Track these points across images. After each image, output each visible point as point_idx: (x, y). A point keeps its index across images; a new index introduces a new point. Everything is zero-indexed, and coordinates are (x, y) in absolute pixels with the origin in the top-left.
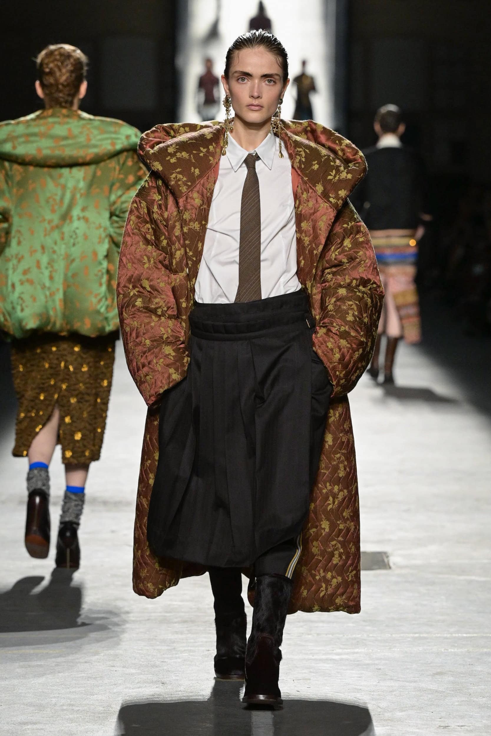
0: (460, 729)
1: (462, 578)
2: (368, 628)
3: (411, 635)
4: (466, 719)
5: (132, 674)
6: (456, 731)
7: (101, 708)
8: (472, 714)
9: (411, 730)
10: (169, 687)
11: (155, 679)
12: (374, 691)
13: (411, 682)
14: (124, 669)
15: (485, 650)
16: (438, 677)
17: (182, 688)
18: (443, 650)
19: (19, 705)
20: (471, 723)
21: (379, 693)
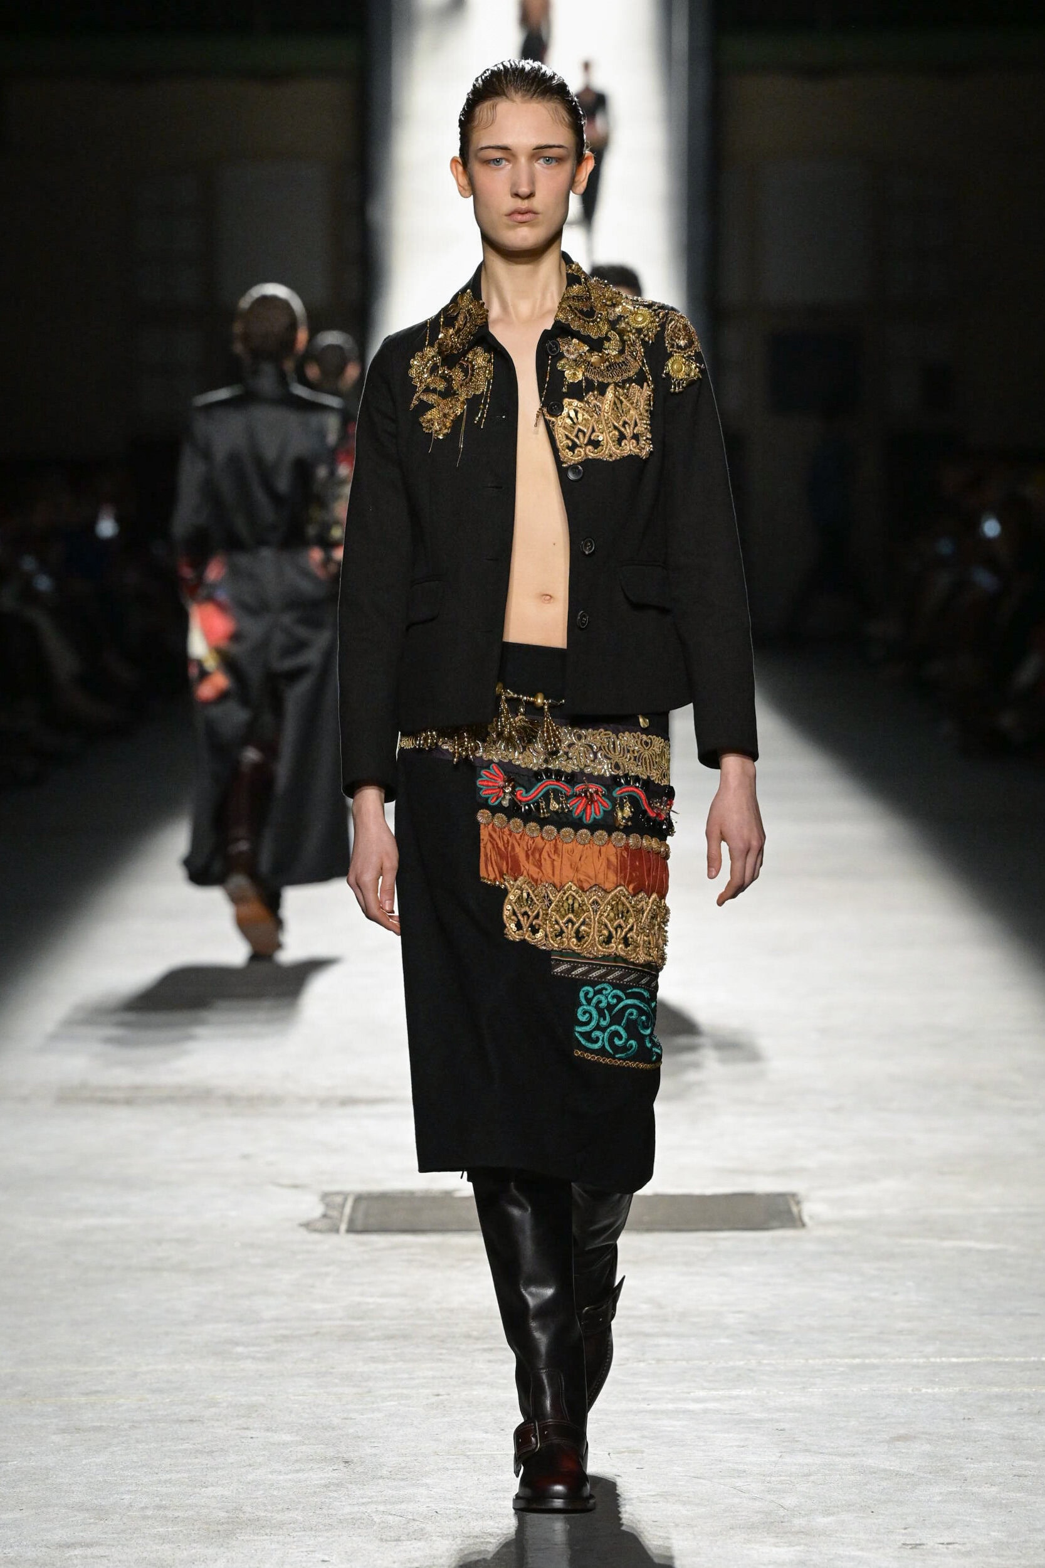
0: (945, 1550)
1: (948, 1244)
2: (760, 1347)
3: (847, 1361)
4: (957, 1530)
5: (285, 1444)
6: (937, 1554)
7: (223, 1514)
8: (968, 1519)
9: (847, 1553)
10: (360, 1469)
11: (331, 1452)
12: (771, 1475)
13: (846, 1455)
14: (269, 1434)
15: (995, 1390)
16: (900, 1444)
17: (384, 1472)
18: (910, 1390)
19: (56, 1508)
20: (968, 1538)
21: (782, 1478)
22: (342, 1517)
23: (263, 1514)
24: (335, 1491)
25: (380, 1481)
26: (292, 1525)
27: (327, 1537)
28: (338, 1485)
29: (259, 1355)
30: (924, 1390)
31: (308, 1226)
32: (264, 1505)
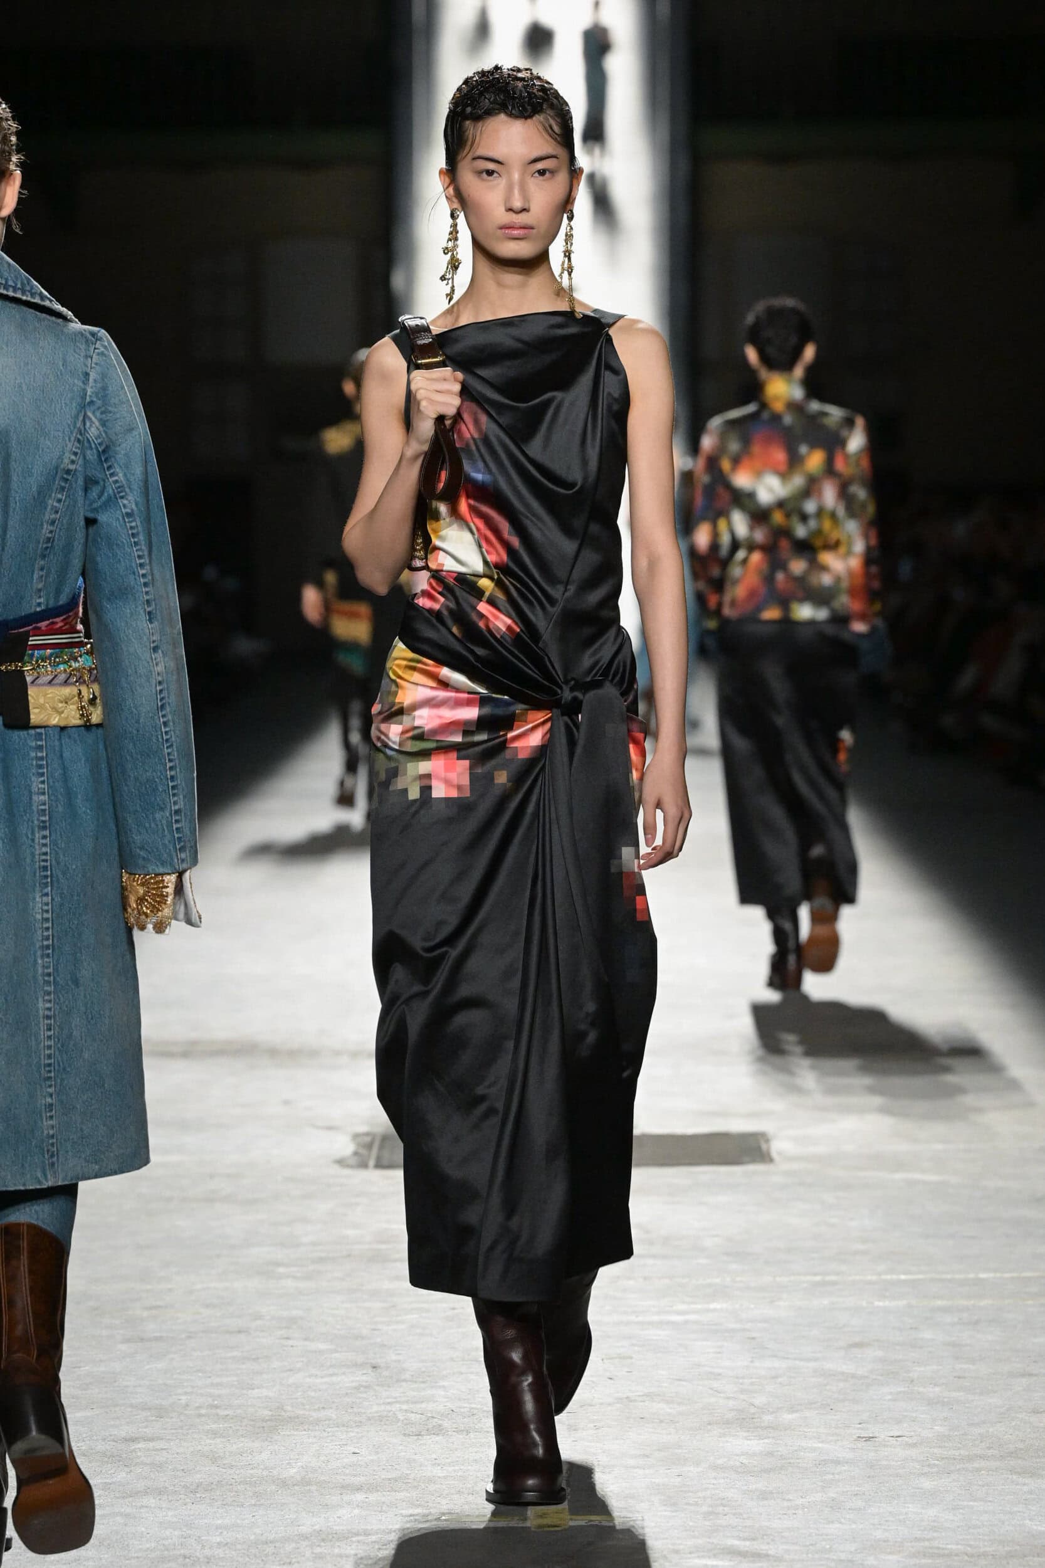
0: (895, 1442)
1: (898, 1176)
2: (734, 1266)
3: (809, 1278)
4: (905, 1425)
5: (321, 1352)
6: (887, 1446)
7: (267, 1413)
8: (914, 1415)
9: (810, 1446)
10: (386, 1373)
11: (360, 1359)
12: (743, 1378)
13: (809, 1360)
14: (307, 1343)
15: (939, 1303)
16: (855, 1350)
17: (407, 1376)
18: (864, 1304)
19: (123, 1408)
20: (914, 1431)
21: (754, 1380)
22: (370, 1415)
23: (302, 1412)
24: (366, 1392)
25: (404, 1384)
26: (327, 1422)
27: (358, 1433)
28: (366, 1387)
29: (299, 1275)
30: (877, 1303)
31: (341, 1162)
32: (303, 1404)
